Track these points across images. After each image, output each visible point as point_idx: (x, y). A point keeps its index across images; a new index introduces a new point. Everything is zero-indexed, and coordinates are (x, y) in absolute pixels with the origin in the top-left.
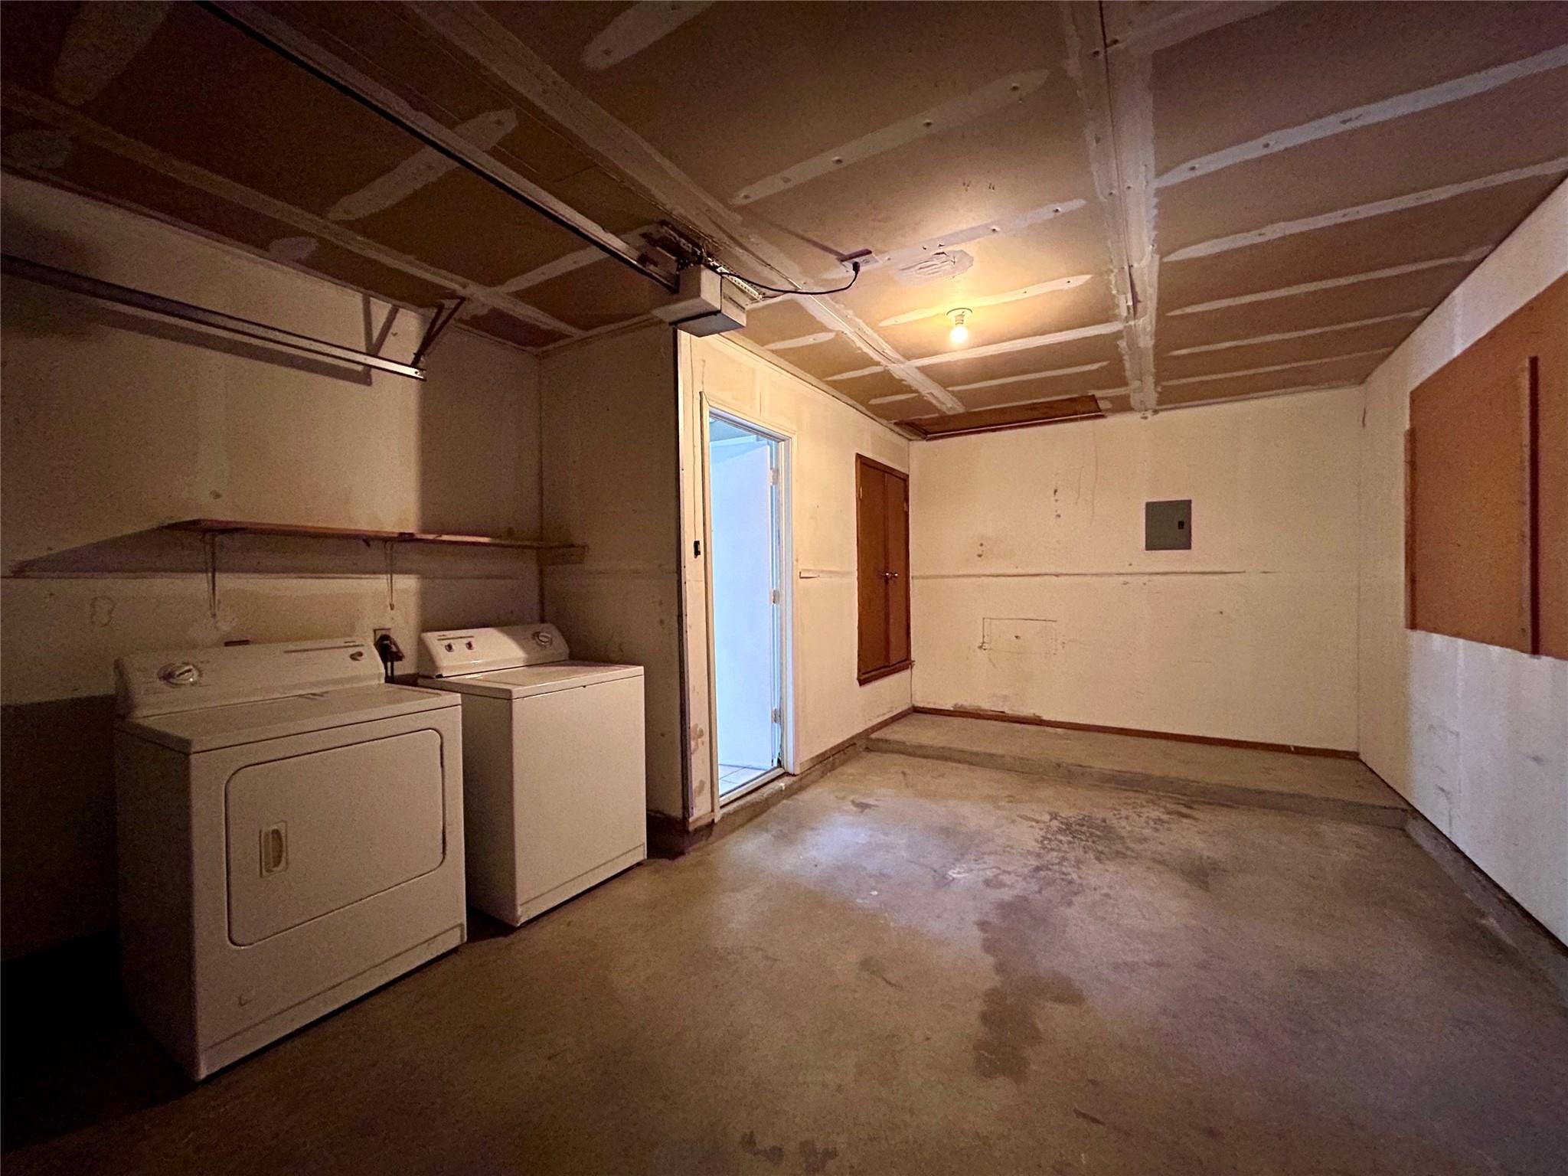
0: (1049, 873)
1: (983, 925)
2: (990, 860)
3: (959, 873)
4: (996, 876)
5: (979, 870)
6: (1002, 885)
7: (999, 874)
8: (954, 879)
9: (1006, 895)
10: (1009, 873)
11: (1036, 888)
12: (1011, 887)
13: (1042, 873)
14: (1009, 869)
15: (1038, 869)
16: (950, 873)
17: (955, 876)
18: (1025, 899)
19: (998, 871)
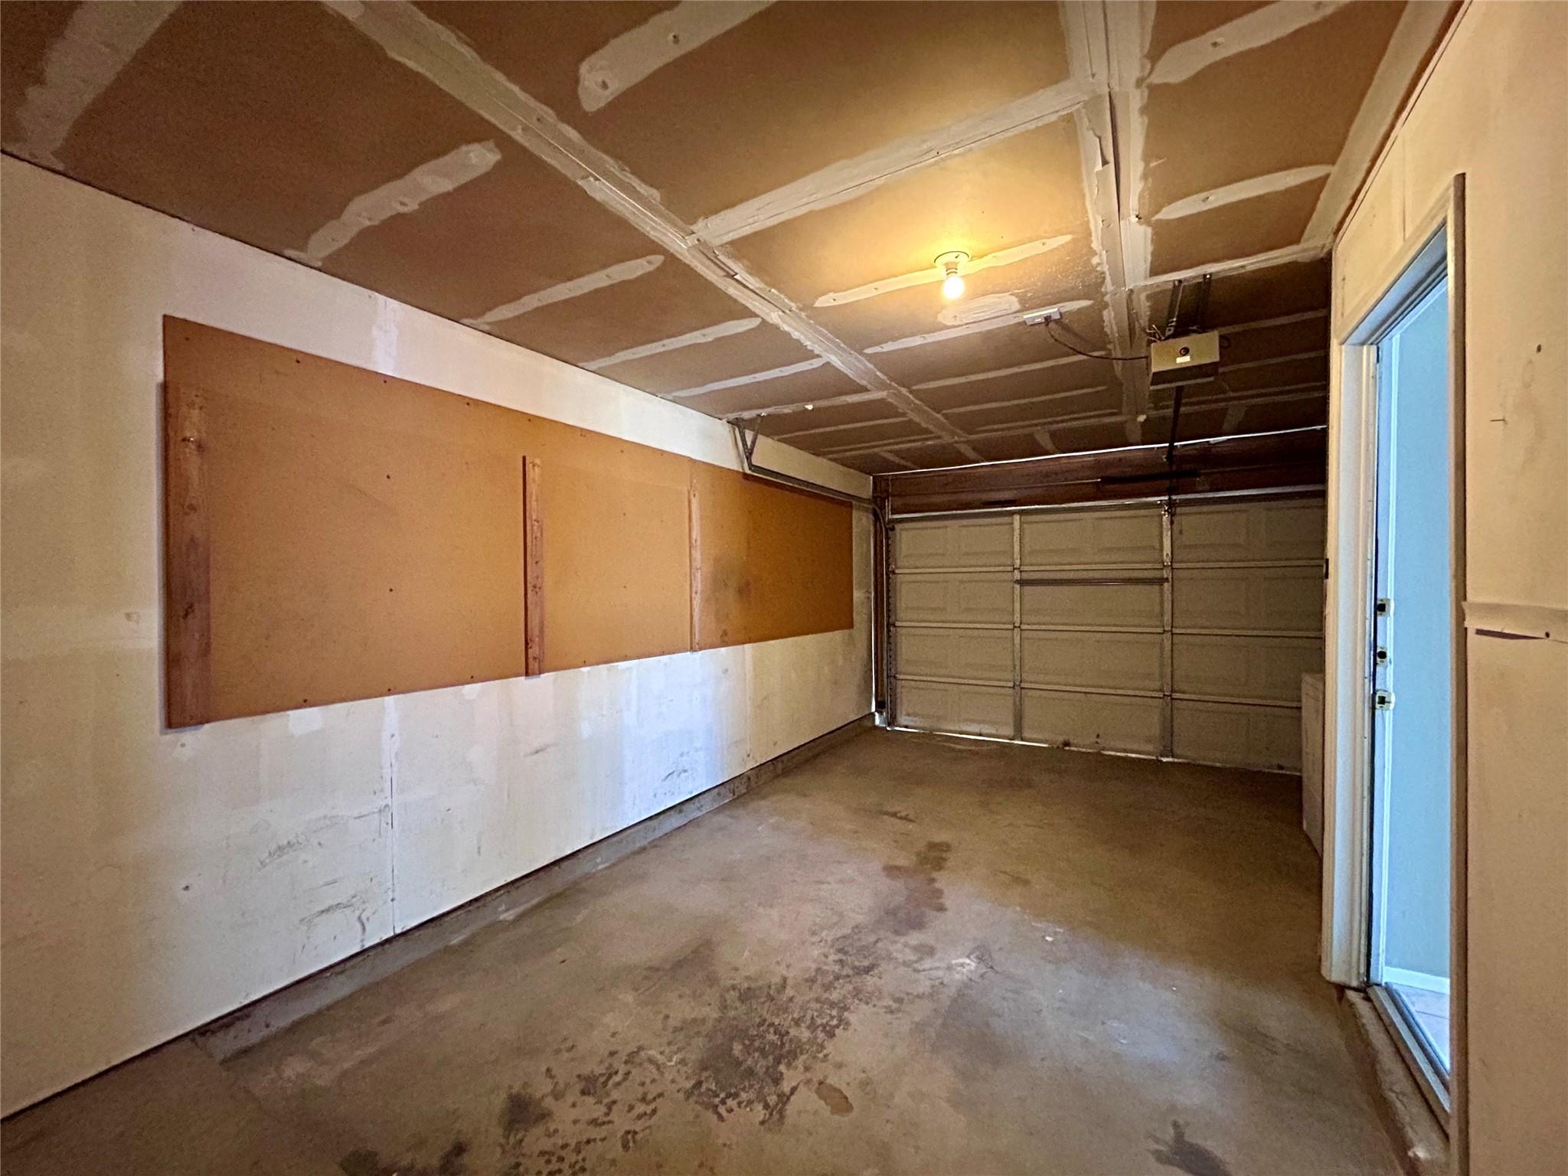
0: (857, 964)
1: (941, 909)
2: (924, 986)
3: (962, 965)
4: (921, 959)
5: (937, 968)
6: (916, 949)
7: (916, 962)
8: (968, 957)
9: (915, 938)
10: (905, 964)
11: (880, 945)
12: (906, 945)
13: (866, 963)
14: (901, 970)
15: (868, 970)
16: (973, 964)
17: (968, 961)
18: (897, 932)
19: (916, 966)
